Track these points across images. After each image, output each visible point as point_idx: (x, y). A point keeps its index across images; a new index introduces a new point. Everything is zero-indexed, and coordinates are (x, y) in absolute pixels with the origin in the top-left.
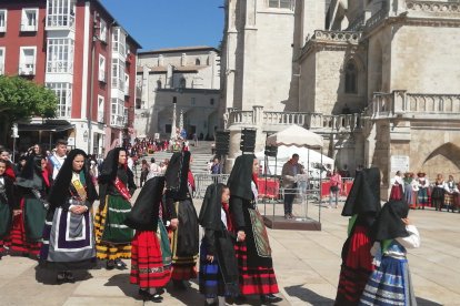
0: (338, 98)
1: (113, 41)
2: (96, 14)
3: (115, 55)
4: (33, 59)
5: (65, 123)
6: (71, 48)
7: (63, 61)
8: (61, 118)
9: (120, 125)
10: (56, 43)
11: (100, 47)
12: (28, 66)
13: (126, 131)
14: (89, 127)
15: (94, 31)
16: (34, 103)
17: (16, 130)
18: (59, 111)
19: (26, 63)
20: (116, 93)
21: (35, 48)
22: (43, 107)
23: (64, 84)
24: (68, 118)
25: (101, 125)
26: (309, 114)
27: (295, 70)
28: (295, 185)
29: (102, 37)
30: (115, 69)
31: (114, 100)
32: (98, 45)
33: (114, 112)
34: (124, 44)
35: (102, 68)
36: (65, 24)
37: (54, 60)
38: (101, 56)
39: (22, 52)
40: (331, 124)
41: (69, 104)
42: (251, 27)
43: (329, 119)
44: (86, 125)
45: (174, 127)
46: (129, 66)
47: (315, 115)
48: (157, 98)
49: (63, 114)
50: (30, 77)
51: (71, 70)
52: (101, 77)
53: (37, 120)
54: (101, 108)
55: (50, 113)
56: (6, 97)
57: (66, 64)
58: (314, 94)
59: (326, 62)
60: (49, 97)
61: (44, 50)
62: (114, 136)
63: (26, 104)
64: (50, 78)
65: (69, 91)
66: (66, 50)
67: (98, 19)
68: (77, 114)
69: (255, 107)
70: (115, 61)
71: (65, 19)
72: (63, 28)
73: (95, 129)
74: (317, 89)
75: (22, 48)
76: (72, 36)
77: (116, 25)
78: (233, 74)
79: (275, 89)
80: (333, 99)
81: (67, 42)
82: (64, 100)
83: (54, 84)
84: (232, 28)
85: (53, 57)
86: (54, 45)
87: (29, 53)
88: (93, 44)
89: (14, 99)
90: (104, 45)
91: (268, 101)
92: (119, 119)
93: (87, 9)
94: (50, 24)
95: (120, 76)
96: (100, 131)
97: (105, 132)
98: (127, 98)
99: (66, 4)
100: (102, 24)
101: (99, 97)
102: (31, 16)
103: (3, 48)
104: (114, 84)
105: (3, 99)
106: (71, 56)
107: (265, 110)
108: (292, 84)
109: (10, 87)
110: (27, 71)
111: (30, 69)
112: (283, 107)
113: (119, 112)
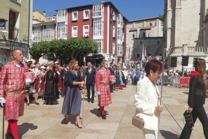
1: (118, 20)
2: (112, 10)
3: (119, 26)
4: (88, 30)
5: (101, 55)
6: (102, 24)
7: (99, 30)
8: (99, 53)
9: (121, 55)
10: (97, 23)
11: (113, 23)
13: (123, 58)
14: (110, 57)
15: (111, 17)
16: (91, 48)
17: (84, 59)
18: (99, 51)
19: (85, 32)
20: (119, 42)
21: (89, 26)
22: (94, 49)
23: (100, 40)
24: (102, 53)
25: (114, 56)
27: (201, 26)
29: (114, 19)
30: (119, 31)
31: (119, 45)
32: (113, 22)
33: (119, 50)
34: (122, 21)
35: (114, 32)
36: (100, 15)
37: (96, 30)
38: (114, 27)
39: (84, 28)
41: (102, 48)
42: (179, 7)
44: (109, 56)
45: (143, 55)
46: (124, 30)
48: (134, 44)
50: (87, 37)
51: (102, 34)
52: (114, 36)
53: (90, 55)
54: (114, 49)
55: (96, 52)
56: (82, 46)
57: (101, 31)
60: (96, 45)
61: (92, 26)
62: (119, 60)
63: (88, 49)
64: (95, 37)
65: (102, 42)
66: (101, 26)
67: (112, 11)
68: (105, 51)
69: (183, 45)
70: (119, 28)
71: (100, 13)
72: (100, 17)
73: (112, 57)
75: (84, 26)
76: (103, 20)
77: (119, 13)
78: (170, 30)
79: (191, 35)
81: (101, 22)
82: (100, 46)
83: (96, 40)
84: (169, 9)
85: (96, 29)
86: (96, 24)
87: (86, 28)
88: (111, 22)
89: (84, 47)
90: (115, 22)
91: (187, 41)
92: (121, 53)
93: (108, 8)
94: (94, 16)
95: (121, 34)
96: (114, 58)
97: (115, 58)
98: (123, 43)
99: (100, 7)
100: (114, 13)
101: (113, 44)
102: (87, 13)
103: (77, 27)
104: (119, 38)
105: (81, 47)
106: (102, 28)
107: (188, 46)
108: (200, 33)
109: (83, 42)
110: (86, 35)
111: (87, 34)
112: (196, 43)
113: (120, 50)
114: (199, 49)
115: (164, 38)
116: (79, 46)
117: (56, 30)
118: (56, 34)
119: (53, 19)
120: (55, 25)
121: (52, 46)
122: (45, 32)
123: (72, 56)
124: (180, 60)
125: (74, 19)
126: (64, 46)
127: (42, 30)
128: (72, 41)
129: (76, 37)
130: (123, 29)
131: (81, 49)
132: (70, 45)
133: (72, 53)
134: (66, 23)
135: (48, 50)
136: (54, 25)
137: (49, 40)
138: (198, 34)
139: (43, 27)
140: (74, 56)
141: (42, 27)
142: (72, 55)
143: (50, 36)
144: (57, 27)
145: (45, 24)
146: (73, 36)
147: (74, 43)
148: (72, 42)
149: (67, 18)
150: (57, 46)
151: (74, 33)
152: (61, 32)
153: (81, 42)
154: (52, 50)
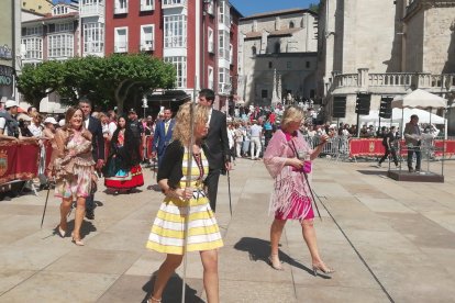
0: (449, 57)
1: (219, 14)
3: (221, 26)
4: (151, 36)
5: (182, 93)
6: (184, 23)
7: (178, 36)
8: (179, 89)
9: (227, 93)
10: (171, 20)
11: (208, 20)
12: (147, 42)
13: (231, 98)
15: (204, 6)
16: (159, 76)
17: (145, 101)
18: (177, 82)
19: (146, 39)
20: (223, 63)
21: (153, 25)
22: (165, 80)
23: (180, 58)
24: (184, 88)
26: (417, 75)
27: (398, 29)
28: (419, 143)
29: (210, 11)
30: (221, 40)
31: (221, 70)
32: (207, 18)
33: (221, 81)
34: (229, 16)
35: (211, 40)
36: (178, 1)
37: (170, 36)
38: (210, 29)
39: (142, 31)
40: (440, 84)
41: (184, 76)
43: (437, 79)
45: (274, 92)
46: (233, 35)
47: (423, 75)
48: (256, 68)
49: (180, 85)
50: (150, 52)
51: (185, 44)
52: (210, 50)
53: (159, 92)
54: (211, 78)
55: (171, 85)
56: (138, 72)
57: (181, 39)
58: (421, 54)
59: (435, 20)
60: (170, 70)
61: (162, 27)
62: (221, 104)
63: (153, 78)
64: (168, 53)
65: (184, 64)
66: (181, 26)
68: (191, 84)
69: (360, 70)
70: (221, 32)
72: (178, 5)
74: (425, 49)
75: (142, 27)
76: (185, 12)
78: (332, 37)
79: (376, 49)
80: (444, 58)
81: (181, 18)
82: (180, 72)
83: (171, 58)
85: (170, 33)
86: (169, 22)
87: (148, 30)
88: (203, 18)
89: (144, 74)
90: (212, 17)
91: (369, 62)
92: (226, 87)
94: (165, 3)
95: (226, 46)
98: (231, 66)
103: (126, 28)
104: (222, 55)
105: (136, 74)
106: (184, 30)
107: (370, 72)
108: (394, 43)
109: (140, 63)
110: (147, 47)
111: (150, 45)
112: (386, 67)
113: (226, 81)
114: (391, 79)
115: (320, 55)
116: (131, 73)
117: (79, 36)
118: (79, 44)
119: (70, 11)
120: (76, 23)
121: (70, 71)
122: (52, 40)
123: (117, 96)
124: (352, 102)
125: (119, 10)
126: (97, 73)
127: (44, 36)
128: (115, 60)
129: (124, 50)
130: (231, 34)
131: (136, 79)
132: (110, 69)
133: (116, 87)
134: (102, 20)
135: (61, 80)
136: (72, 24)
137: (63, 58)
138: (391, 47)
139: (47, 27)
140: (121, 93)
141: (45, 27)
142: (117, 92)
143: (64, 49)
144: (79, 29)
145: (51, 22)
146: (119, 50)
147: (121, 65)
148: (117, 63)
149: (103, 9)
150: (82, 72)
151: (121, 43)
152: (90, 39)
153: (135, 62)
154: (70, 81)
